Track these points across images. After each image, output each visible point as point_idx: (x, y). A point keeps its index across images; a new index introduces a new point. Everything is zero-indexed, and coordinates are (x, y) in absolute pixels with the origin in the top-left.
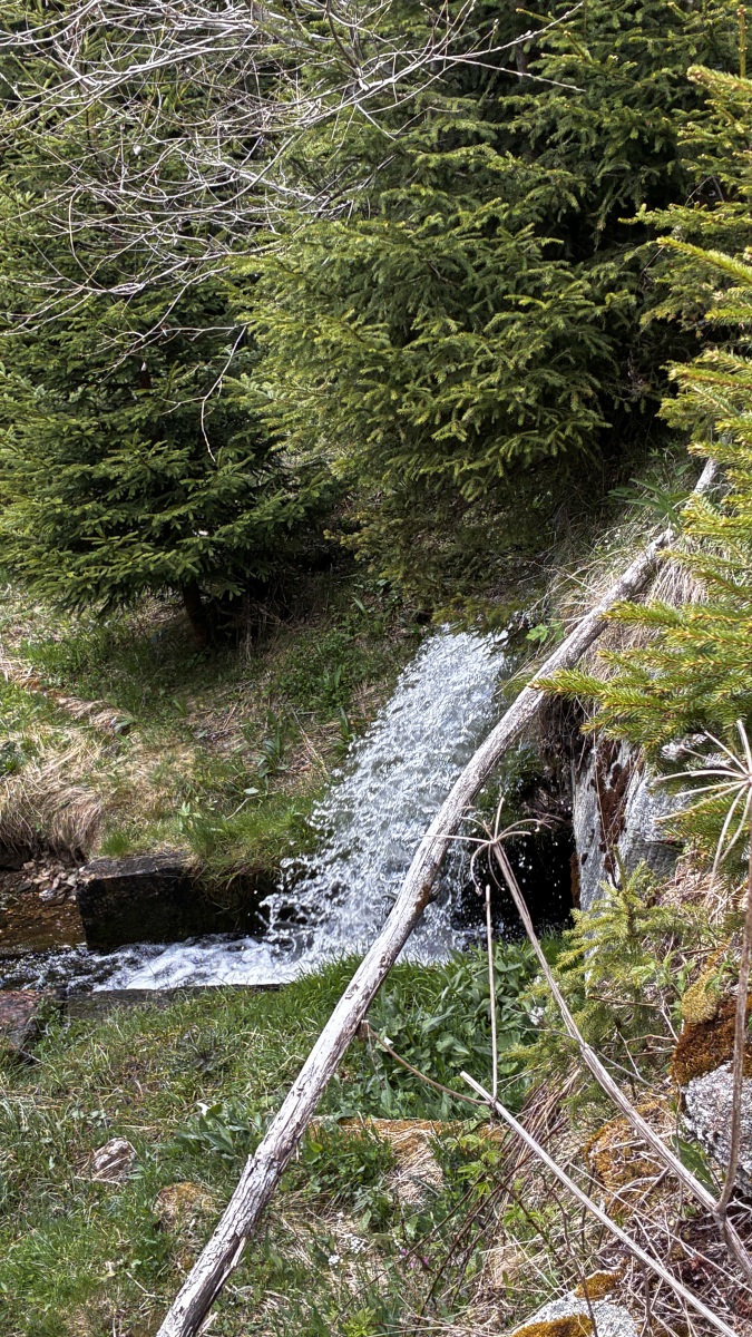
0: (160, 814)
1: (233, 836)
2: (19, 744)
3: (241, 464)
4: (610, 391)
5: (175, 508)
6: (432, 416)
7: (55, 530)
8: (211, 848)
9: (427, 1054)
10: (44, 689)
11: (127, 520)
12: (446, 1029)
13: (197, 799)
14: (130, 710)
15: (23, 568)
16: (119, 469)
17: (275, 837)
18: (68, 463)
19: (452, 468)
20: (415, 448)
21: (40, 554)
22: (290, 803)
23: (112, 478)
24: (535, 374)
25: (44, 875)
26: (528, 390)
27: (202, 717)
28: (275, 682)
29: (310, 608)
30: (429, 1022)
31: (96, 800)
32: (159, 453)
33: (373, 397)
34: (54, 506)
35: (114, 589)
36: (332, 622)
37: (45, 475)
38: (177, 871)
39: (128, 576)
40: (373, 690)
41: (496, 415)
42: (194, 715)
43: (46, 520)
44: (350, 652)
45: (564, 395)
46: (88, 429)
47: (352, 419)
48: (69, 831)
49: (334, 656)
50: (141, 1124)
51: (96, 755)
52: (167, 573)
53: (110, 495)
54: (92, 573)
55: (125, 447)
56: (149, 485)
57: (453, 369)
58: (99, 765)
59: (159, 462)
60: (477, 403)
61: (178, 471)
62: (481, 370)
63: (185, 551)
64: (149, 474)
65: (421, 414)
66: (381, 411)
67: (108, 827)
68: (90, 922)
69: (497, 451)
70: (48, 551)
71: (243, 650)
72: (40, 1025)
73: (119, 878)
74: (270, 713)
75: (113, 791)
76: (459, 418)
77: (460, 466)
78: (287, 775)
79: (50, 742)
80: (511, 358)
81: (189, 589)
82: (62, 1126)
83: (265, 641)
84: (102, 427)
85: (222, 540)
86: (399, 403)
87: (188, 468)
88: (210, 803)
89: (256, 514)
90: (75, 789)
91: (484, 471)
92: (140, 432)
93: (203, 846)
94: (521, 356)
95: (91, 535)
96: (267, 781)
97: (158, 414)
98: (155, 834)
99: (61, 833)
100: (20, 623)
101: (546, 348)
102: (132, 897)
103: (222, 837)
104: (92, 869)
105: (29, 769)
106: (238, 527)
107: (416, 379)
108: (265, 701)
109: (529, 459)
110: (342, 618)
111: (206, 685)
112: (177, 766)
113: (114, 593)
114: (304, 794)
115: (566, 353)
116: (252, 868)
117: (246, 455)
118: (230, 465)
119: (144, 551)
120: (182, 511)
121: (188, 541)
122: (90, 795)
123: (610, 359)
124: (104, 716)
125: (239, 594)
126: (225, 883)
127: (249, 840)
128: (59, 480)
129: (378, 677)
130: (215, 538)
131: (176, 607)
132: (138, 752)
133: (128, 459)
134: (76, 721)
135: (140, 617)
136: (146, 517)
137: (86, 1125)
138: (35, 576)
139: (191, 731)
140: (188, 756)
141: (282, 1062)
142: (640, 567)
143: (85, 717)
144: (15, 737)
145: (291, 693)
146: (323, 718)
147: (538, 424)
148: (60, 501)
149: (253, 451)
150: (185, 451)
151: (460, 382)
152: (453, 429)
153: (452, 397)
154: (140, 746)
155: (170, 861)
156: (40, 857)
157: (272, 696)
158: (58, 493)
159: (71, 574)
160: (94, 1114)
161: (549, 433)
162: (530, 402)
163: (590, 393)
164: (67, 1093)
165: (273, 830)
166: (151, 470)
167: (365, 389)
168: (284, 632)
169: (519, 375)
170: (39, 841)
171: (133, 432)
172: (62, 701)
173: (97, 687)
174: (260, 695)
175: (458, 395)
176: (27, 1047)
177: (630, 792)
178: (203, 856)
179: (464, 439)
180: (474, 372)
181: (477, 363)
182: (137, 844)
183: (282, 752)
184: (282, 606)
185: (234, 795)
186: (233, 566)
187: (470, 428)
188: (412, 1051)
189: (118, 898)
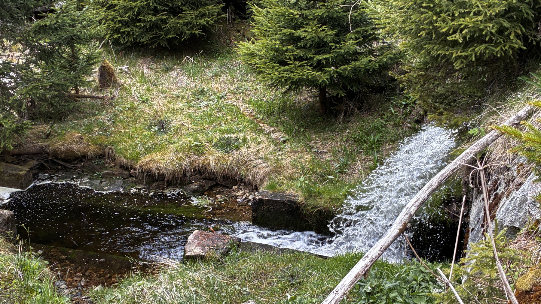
0: (292, 179)
1: (320, 193)
2: (241, 138)
3: (356, 41)
4: (528, 34)
5: (325, 55)
6: (449, 29)
7: (274, 54)
8: (310, 196)
9: (385, 297)
10: (255, 119)
11: (304, 55)
12: (395, 289)
13: (308, 175)
14: (288, 134)
15: (257, 68)
16: (306, 34)
17: (337, 198)
18: (285, 28)
19: (452, 54)
20: (438, 43)
21: (266, 63)
22: (346, 185)
23: (302, 37)
24: (497, 20)
25: (240, 193)
26: (493, 26)
27: (316, 143)
28: (350, 135)
29: (371, 108)
30: (388, 285)
31: (267, 167)
32: (323, 30)
33: (425, 17)
34: (276, 44)
35: (292, 83)
36: (379, 115)
37: (275, 31)
38: (294, 202)
39: (299, 79)
40: (390, 146)
41: (477, 34)
42: (313, 141)
43: (272, 50)
44: (384, 129)
45: (508, 31)
46: (296, 15)
47: (413, 26)
48: (254, 177)
49: (377, 129)
50: (262, 297)
51: (271, 149)
52: (315, 81)
53: (299, 44)
54: (285, 75)
55: (309, 25)
56: (316, 43)
57: (463, 11)
58: (271, 153)
59: (322, 34)
60: (470, 27)
61: (329, 39)
62: (475, 14)
63: (325, 73)
64: (317, 38)
65: (445, 27)
66: (427, 24)
67: (270, 179)
68: (255, 215)
69: (474, 50)
70: (269, 62)
71: (339, 119)
72: (229, 250)
73: (270, 200)
74: (345, 147)
75: (275, 165)
76: (461, 32)
77: (456, 53)
78: (347, 174)
79: (253, 140)
80: (489, 11)
81: (322, 89)
82: (231, 291)
83: (349, 118)
84: (302, 15)
85: (341, 71)
86: (436, 21)
87: (334, 39)
88: (313, 178)
89: (358, 63)
90: (260, 161)
91: (466, 57)
92: (317, 20)
93: (307, 195)
94: (494, 11)
95: (288, 59)
96: (338, 175)
97: (327, 14)
98: (288, 186)
99: (250, 177)
100: (250, 91)
101: (505, 10)
102: (274, 209)
103: (315, 193)
104: (260, 194)
105: (243, 149)
106: (349, 67)
107: (445, 13)
108: (344, 142)
109: (487, 56)
110: (383, 114)
111: (321, 131)
112: (302, 160)
113: (292, 85)
114: (353, 183)
115: (513, 14)
116: (325, 208)
117: (359, 38)
118: (351, 41)
119: (308, 70)
120: (327, 56)
121: (327, 69)
122: (265, 165)
123: (531, 20)
124: (277, 134)
125: (343, 95)
126: (313, 212)
127: (326, 197)
128: (280, 34)
129: (394, 142)
130: (338, 70)
131: (315, 97)
132: (288, 151)
133: (310, 30)
134: (266, 134)
135: (300, 98)
136: (312, 56)
137: (240, 292)
138: (262, 72)
139: (311, 148)
140: (308, 157)
141: (323, 287)
142: (527, 110)
143: (269, 133)
144: (240, 135)
145: (356, 141)
146: (367, 154)
147: (494, 42)
148: (278, 42)
149: (362, 37)
150: (334, 32)
151: (464, 18)
152: (457, 37)
153: (460, 23)
154: (289, 149)
155: (292, 198)
156: (240, 185)
157: (347, 140)
158: (278, 40)
159: (277, 73)
160: (244, 289)
161: (498, 46)
162: (493, 31)
163: (520, 33)
164: (235, 278)
165: (336, 195)
166: (318, 37)
167: (422, 13)
168: (358, 115)
169: (491, 19)
170: (241, 178)
171: (314, 20)
172: (261, 125)
173: (276, 122)
174: (342, 139)
175: (462, 23)
176: (222, 257)
177: (501, 204)
178: (306, 199)
179: (461, 42)
180: (472, 14)
181: (474, 10)
182: (280, 188)
183: (347, 164)
184: (359, 104)
185: (323, 177)
186: (343, 84)
187: (464, 38)
188: (379, 294)
189: (268, 208)
